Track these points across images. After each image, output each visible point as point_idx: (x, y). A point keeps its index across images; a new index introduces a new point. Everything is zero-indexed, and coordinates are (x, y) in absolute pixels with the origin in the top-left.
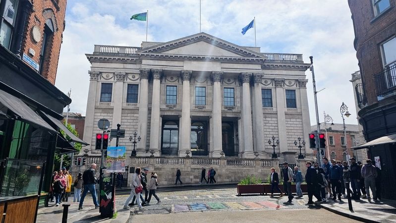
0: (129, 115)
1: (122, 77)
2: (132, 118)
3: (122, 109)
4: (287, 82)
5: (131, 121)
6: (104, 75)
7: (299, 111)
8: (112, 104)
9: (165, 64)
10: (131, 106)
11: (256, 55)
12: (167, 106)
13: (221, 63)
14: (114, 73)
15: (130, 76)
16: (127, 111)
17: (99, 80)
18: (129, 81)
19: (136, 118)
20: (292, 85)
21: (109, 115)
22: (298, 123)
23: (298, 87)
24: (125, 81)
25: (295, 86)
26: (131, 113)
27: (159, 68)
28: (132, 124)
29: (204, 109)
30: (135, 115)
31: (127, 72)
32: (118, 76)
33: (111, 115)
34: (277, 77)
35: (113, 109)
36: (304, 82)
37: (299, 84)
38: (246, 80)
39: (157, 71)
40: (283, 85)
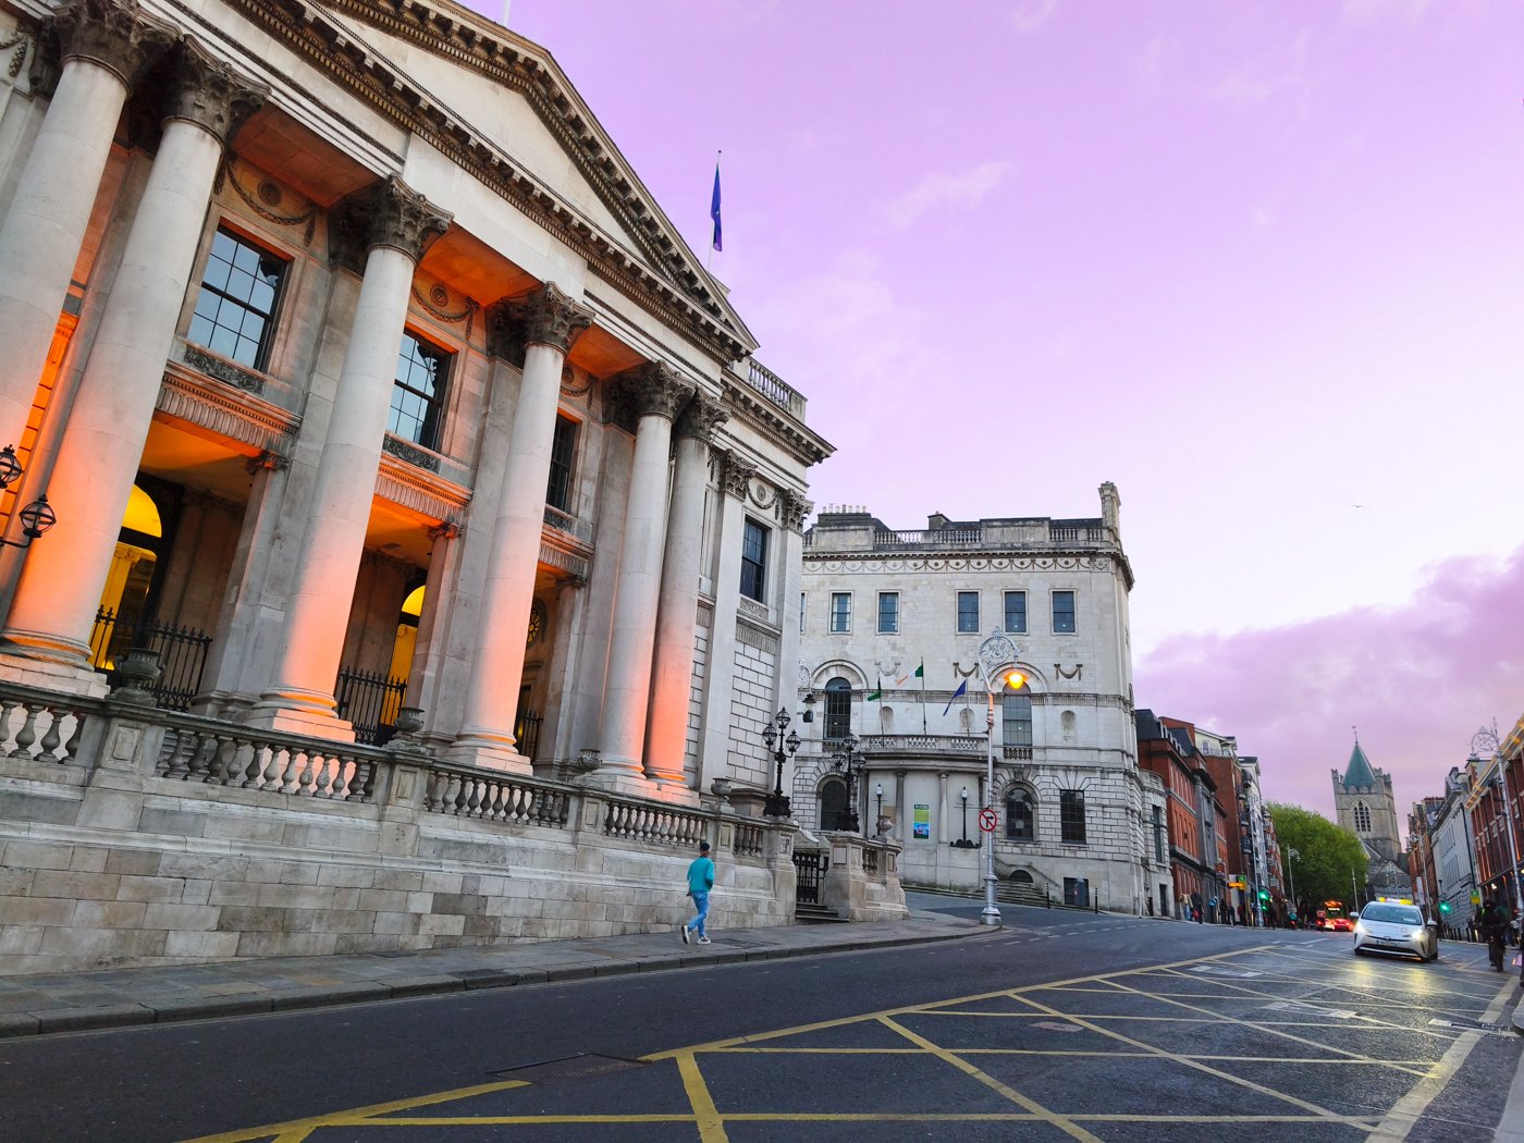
4: (753, 485)
7: (772, 618)
9: (289, 73)
11: (725, 315)
12: (196, 357)
13: (592, 267)
20: (765, 502)
22: (762, 668)
23: (779, 522)
27: (242, 67)
29: (426, 475)
34: (739, 452)
36: (799, 509)
37: (786, 512)
38: (664, 404)
39: (222, 83)
40: (743, 493)
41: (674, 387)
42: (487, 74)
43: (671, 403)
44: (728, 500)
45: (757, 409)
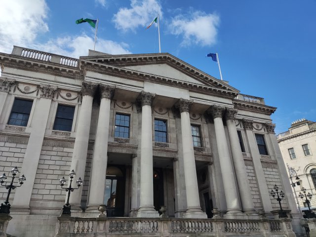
0: (55, 148)
1: (51, 92)
2: (60, 154)
3: (45, 139)
4: (254, 125)
5: (57, 158)
6: (22, 87)
7: (273, 158)
8: (27, 130)
9: (119, 82)
10: (61, 135)
12: (116, 140)
13: (190, 91)
14: (38, 86)
15: (64, 94)
16: (52, 143)
17: (12, 92)
18: (61, 100)
19: (65, 154)
20: (260, 128)
21: (19, 146)
22: (274, 173)
23: (266, 132)
24: (55, 99)
25: (263, 130)
26: (59, 146)
27: (111, 85)
28: (58, 163)
29: (166, 149)
30: (66, 150)
31: (60, 87)
32: (45, 91)
33: (22, 146)
34: (246, 118)
35: (28, 137)
36: (271, 127)
37: (267, 129)
38: (218, 114)
39: (108, 89)
40: (252, 128)
41: (220, 109)
42: (157, 63)
43: (220, 113)
44: (247, 131)
45: (248, 106)
